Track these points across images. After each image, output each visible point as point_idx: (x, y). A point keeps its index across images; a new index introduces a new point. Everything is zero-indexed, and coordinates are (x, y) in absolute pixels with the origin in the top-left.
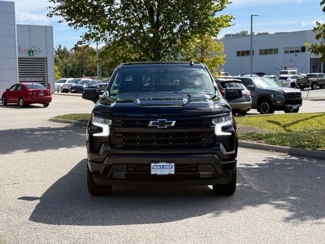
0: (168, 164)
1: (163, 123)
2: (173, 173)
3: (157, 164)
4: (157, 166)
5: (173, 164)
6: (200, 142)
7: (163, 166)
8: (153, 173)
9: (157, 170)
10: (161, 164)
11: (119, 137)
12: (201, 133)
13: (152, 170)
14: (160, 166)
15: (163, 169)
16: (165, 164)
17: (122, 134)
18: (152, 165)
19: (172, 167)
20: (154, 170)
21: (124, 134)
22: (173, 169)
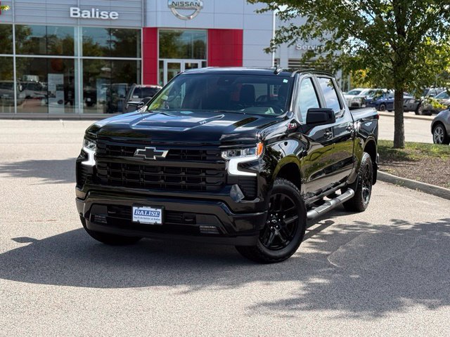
0: (154, 210)
1: (150, 153)
2: (160, 222)
3: (141, 208)
4: (140, 211)
5: (160, 210)
6: (204, 183)
8: (135, 220)
9: (140, 216)
10: (144, 208)
11: (103, 168)
12: (204, 170)
13: (134, 215)
14: (144, 211)
15: (148, 216)
16: (149, 209)
17: (106, 165)
18: (135, 208)
19: (159, 214)
20: (137, 216)
21: (108, 164)
22: (160, 218)
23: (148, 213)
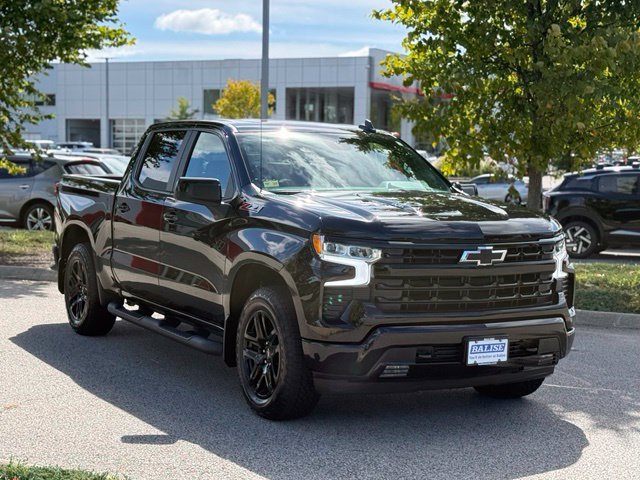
0: (497, 341)
2: (504, 359)
3: (480, 343)
4: (479, 346)
5: (506, 341)
7: (489, 346)
8: (470, 362)
9: (478, 355)
10: (486, 342)
11: (396, 288)
12: (538, 275)
13: (469, 355)
14: (484, 346)
15: (489, 352)
16: (493, 341)
17: (401, 282)
18: (471, 344)
19: (503, 347)
20: (473, 355)
21: (405, 279)
22: (505, 352)
23: (489, 348)
